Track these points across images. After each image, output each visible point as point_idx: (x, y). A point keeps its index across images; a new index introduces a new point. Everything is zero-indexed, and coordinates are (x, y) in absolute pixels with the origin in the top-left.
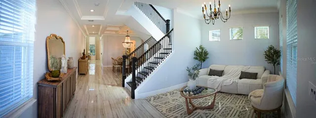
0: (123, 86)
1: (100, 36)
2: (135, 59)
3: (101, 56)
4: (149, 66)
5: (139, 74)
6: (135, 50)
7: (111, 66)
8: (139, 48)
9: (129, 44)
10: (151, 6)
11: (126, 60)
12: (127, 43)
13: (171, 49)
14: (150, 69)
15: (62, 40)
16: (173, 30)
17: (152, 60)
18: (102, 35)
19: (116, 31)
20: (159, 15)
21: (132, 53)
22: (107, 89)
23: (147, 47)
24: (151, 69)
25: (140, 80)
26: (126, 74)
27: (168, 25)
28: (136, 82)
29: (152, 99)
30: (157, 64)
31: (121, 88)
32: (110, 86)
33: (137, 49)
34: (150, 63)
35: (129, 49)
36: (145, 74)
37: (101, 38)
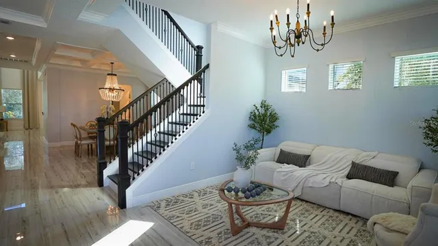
0: (100, 183)
2: (124, 127)
3: (42, 120)
4: (158, 139)
5: (136, 156)
9: (115, 93)
10: (166, 13)
11: (107, 128)
12: (111, 90)
13: (204, 106)
14: (160, 147)
16: (207, 66)
17: (164, 126)
19: (83, 61)
20: (183, 34)
22: (56, 196)
24: (162, 145)
25: (139, 168)
26: (107, 160)
27: (199, 57)
28: (130, 173)
29: (163, 204)
30: (173, 134)
31: (96, 191)
32: (66, 190)
34: (160, 132)
35: (116, 104)
36: (149, 156)
37: (40, 74)
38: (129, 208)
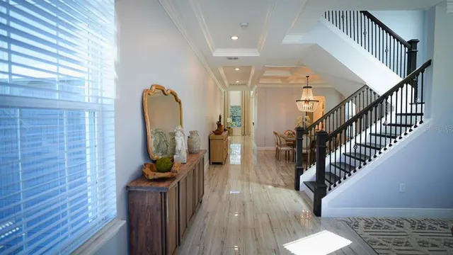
0: (297, 188)
1: (251, 88)
2: (323, 136)
3: (253, 129)
4: (358, 151)
5: (333, 168)
6: (325, 117)
7: (273, 148)
8: (332, 112)
9: (310, 104)
10: (366, 13)
11: (304, 137)
12: (307, 101)
13: (421, 114)
14: (361, 160)
15: (176, 96)
17: (363, 138)
18: (256, 86)
19: (283, 79)
21: (317, 123)
22: (263, 191)
23: (351, 110)
24: (363, 159)
25: (336, 180)
26: (304, 166)
27: (412, 55)
28: (327, 184)
29: (362, 224)
30: (377, 148)
31: (293, 192)
32: (270, 187)
33: (328, 114)
34: (360, 144)
35: (310, 115)
36: (347, 168)
37: (252, 92)
38: (324, 218)
